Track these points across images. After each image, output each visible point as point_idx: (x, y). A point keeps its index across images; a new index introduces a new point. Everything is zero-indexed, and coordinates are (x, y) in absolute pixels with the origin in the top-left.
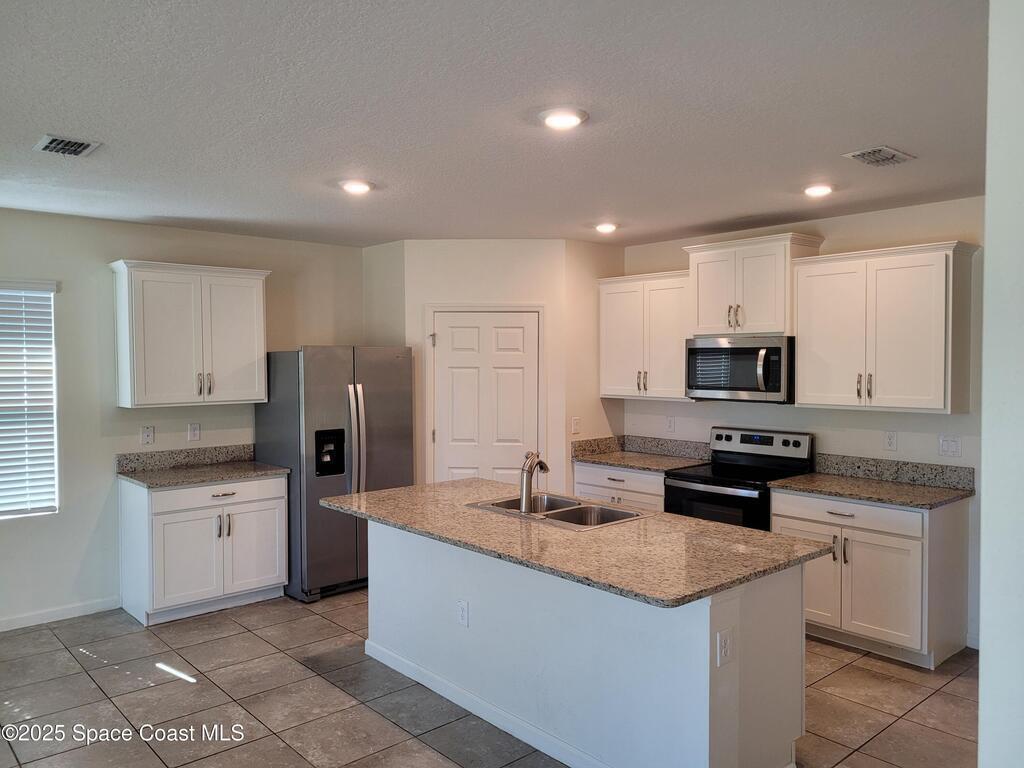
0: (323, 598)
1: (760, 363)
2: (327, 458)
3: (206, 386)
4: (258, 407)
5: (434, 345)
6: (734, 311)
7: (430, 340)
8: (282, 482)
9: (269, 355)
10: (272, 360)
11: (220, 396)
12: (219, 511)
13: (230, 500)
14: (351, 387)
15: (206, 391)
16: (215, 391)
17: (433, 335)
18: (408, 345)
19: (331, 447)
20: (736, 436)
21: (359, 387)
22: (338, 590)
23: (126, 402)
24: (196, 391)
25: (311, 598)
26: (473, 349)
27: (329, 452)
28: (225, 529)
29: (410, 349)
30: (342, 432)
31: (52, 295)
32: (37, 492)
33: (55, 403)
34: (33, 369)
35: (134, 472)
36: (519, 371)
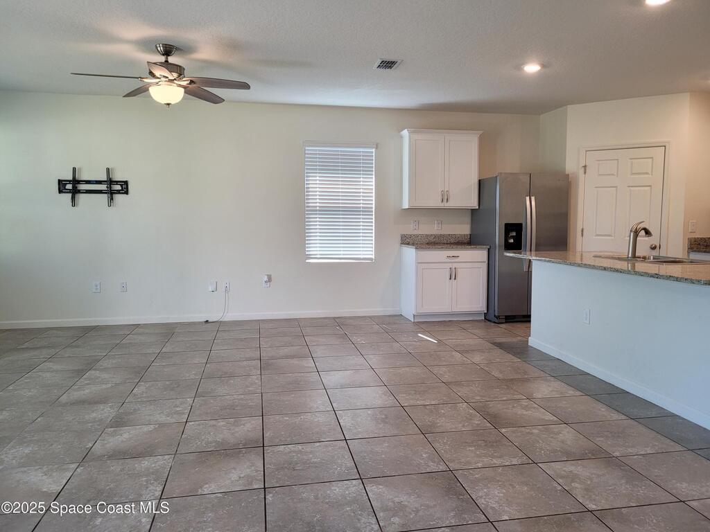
0: (506, 322)
2: (512, 241)
3: (445, 197)
4: (473, 211)
5: (585, 173)
7: (582, 170)
8: (485, 253)
9: (479, 181)
10: (482, 183)
11: (452, 204)
12: (450, 265)
13: (456, 260)
14: (528, 198)
15: (445, 201)
16: (450, 200)
17: (585, 167)
18: (567, 173)
19: (514, 234)
21: (533, 198)
22: (515, 320)
23: (406, 206)
24: (440, 201)
26: (612, 175)
27: (513, 237)
28: (453, 276)
29: (568, 175)
30: (521, 225)
31: (374, 150)
32: (365, 250)
33: (374, 206)
34: (365, 188)
35: (408, 244)
36: (649, 188)
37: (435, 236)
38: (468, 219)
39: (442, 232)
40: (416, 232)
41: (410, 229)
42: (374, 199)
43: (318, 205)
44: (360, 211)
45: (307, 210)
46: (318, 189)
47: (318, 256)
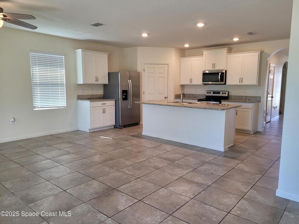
0: (124, 128)
1: (219, 76)
2: (124, 97)
3: (97, 79)
4: (105, 85)
6: (214, 65)
7: (143, 71)
8: (114, 101)
9: (108, 73)
12: (103, 108)
13: (105, 105)
14: (129, 80)
15: (97, 81)
16: (99, 81)
17: (144, 69)
18: (138, 71)
19: (125, 94)
20: (212, 92)
21: (130, 81)
22: (126, 126)
24: (95, 81)
25: (122, 127)
26: (153, 73)
27: (124, 95)
28: (104, 112)
30: (127, 90)
31: (64, 57)
32: (62, 103)
33: (65, 82)
34: (60, 74)
35: (81, 99)
36: (163, 78)
37: (91, 95)
38: (102, 88)
39: (93, 94)
40: (83, 94)
41: (81, 93)
42: (65, 79)
43: (38, 82)
44: (59, 85)
45: (33, 84)
46: (38, 74)
47: (40, 107)
